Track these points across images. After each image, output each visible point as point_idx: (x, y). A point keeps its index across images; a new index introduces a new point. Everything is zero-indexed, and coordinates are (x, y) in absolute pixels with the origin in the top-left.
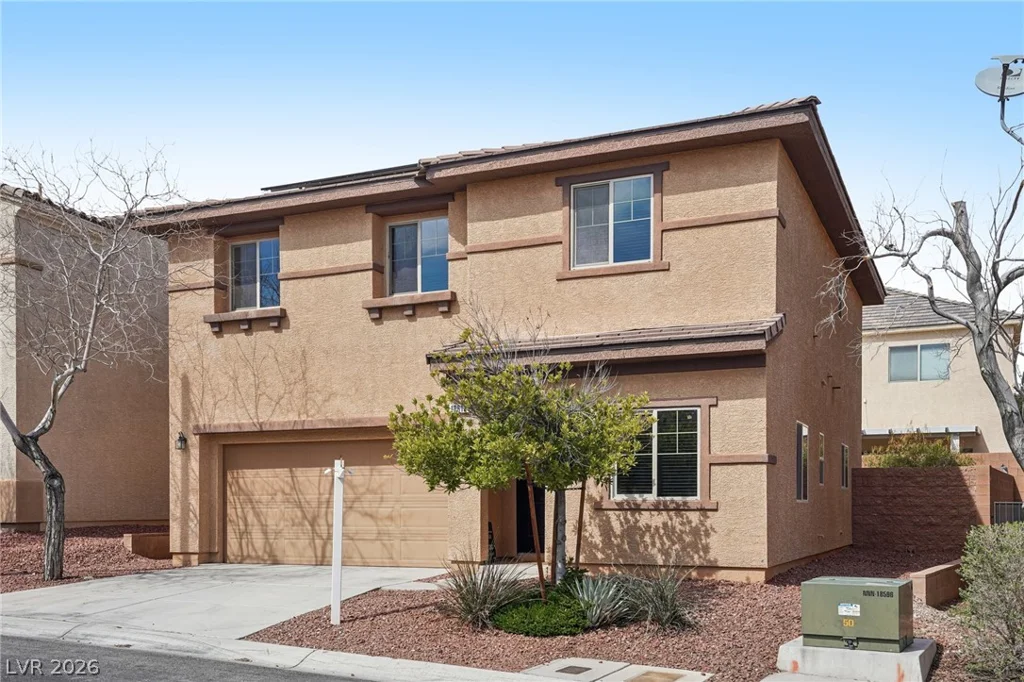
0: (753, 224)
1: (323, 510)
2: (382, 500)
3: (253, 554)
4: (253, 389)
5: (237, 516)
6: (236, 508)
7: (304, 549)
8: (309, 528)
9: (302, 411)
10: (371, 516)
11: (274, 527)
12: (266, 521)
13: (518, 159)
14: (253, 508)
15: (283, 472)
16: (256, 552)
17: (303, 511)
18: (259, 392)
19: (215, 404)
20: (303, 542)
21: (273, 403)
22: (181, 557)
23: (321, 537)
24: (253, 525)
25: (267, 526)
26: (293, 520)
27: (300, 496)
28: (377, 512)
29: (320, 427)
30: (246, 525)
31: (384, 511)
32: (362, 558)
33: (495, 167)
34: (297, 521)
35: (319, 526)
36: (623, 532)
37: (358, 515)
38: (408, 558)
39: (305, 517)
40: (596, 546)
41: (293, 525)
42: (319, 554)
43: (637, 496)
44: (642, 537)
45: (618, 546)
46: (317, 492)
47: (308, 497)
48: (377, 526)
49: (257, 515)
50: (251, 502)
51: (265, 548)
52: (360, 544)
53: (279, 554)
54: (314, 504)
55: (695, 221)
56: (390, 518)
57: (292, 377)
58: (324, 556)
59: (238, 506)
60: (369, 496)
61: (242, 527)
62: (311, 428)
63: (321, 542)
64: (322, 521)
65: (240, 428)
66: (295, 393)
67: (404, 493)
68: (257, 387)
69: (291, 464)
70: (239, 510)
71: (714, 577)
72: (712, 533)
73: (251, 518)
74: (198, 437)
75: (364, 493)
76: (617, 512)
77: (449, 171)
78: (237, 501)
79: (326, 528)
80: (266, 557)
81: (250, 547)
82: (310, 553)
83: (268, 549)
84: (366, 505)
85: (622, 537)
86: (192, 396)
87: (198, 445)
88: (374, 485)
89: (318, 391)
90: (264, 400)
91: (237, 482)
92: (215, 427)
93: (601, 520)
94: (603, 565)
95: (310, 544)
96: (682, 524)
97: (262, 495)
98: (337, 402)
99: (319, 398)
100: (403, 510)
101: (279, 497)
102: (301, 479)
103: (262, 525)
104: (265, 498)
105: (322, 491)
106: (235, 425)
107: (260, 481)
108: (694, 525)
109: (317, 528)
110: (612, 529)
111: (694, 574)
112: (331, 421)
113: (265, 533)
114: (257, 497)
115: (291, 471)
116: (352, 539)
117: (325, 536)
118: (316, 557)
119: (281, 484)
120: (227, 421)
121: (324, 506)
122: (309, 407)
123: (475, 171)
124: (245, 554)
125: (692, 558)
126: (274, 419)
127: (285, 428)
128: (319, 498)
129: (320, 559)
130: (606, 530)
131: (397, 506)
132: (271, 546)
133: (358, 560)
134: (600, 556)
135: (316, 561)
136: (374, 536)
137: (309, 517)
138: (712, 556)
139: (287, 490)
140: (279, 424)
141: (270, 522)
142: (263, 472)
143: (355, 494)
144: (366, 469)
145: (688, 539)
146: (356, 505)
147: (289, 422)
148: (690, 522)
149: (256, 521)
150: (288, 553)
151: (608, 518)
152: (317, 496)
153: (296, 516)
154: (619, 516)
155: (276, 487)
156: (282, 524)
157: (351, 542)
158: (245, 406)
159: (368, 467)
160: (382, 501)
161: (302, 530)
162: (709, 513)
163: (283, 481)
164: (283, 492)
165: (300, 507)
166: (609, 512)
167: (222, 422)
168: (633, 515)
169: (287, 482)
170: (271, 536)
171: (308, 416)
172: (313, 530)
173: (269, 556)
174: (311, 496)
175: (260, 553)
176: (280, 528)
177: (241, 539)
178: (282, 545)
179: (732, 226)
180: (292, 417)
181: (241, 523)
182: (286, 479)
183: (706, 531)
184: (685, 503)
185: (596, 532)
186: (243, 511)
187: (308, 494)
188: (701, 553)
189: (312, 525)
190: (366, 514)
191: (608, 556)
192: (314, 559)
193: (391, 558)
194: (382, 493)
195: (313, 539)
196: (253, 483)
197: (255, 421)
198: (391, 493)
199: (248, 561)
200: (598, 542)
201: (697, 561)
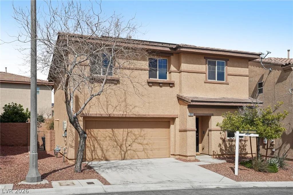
0: (244, 77)
1: (124, 142)
2: (144, 139)
3: (97, 158)
4: (106, 103)
5: (90, 145)
6: (90, 142)
7: (117, 155)
8: (119, 148)
9: (125, 111)
10: (141, 144)
11: (106, 148)
12: (102, 146)
13: (202, 51)
14: (97, 142)
15: (109, 130)
16: (98, 157)
17: (117, 143)
18: (108, 104)
19: (90, 107)
20: (117, 153)
21: (114, 108)
22: (74, 160)
23: (124, 151)
24: (97, 148)
25: (103, 148)
26: (113, 146)
27: (116, 138)
28: (143, 142)
29: (132, 116)
30: (94, 148)
31: (145, 142)
32: (138, 156)
33: (196, 51)
34: (115, 146)
35: (123, 147)
36: (229, 146)
37: (137, 144)
38: (153, 156)
39: (117, 145)
40: (223, 150)
41: (113, 147)
42: (123, 156)
43: (231, 138)
44: (233, 147)
45: (228, 150)
46: (122, 137)
47: (119, 138)
48: (143, 146)
49: (99, 144)
50: (96, 140)
51: (102, 155)
52: (137, 152)
53: (108, 157)
54: (121, 141)
55: (234, 74)
56: (147, 144)
57: (121, 100)
58: (125, 157)
59: (91, 141)
61: (93, 149)
62: (128, 116)
63: (124, 152)
64: (124, 146)
65: (101, 115)
66: (122, 105)
67: (151, 137)
68: (107, 102)
69: (112, 128)
71: (247, 156)
72: (247, 146)
73: (96, 145)
74: (82, 118)
75: (139, 137)
76: (228, 142)
77: (184, 49)
78: (90, 140)
79: (126, 148)
80: (102, 158)
81: (96, 155)
82: (120, 156)
83: (103, 156)
84: (139, 140)
85: (229, 148)
86: (80, 103)
87: (82, 120)
88: (142, 135)
89: (130, 105)
90: (110, 106)
91: (91, 133)
92: (91, 114)
93: (224, 144)
94: (225, 155)
95: (120, 154)
96: (241, 144)
97: (101, 137)
98: (137, 109)
99: (131, 108)
100: (151, 142)
101: (108, 138)
102: (116, 132)
103: (101, 148)
104: (102, 139)
105: (124, 136)
106: (99, 114)
107: (100, 133)
108: (243, 144)
109: (122, 148)
110: (227, 145)
111: (243, 155)
112: (135, 115)
113: (102, 150)
114: (99, 138)
115: (112, 130)
116: (135, 151)
117: (125, 151)
118: (122, 157)
119: (109, 134)
120: (95, 113)
121: (125, 141)
122: (127, 110)
123: (191, 51)
124: (94, 158)
125: (243, 152)
126: (114, 113)
127: (119, 116)
128: (123, 139)
129: (123, 158)
130: (226, 146)
131: (149, 141)
132: (104, 155)
133: (137, 157)
134: (224, 152)
135: (122, 159)
136: (142, 150)
137: (119, 145)
138: (247, 151)
139: (111, 136)
140: (116, 115)
141: (104, 147)
142: (101, 130)
143: (135, 137)
144: (139, 130)
145: (242, 147)
146: (136, 140)
147: (121, 114)
148: (242, 144)
149: (98, 147)
150: (111, 156)
151: (226, 143)
153: (115, 145)
154: (228, 143)
155: (107, 135)
156: (109, 147)
157: (134, 152)
158: (102, 108)
159: (140, 129)
161: (117, 149)
162: (246, 142)
163: (109, 133)
164: (109, 137)
165: (116, 141)
166: (226, 142)
167: (93, 113)
168: (231, 142)
169: (111, 134)
170: (105, 152)
171: (127, 113)
172: (121, 149)
173: (104, 158)
174: (120, 138)
175: (100, 157)
176: (108, 148)
177: (92, 153)
178: (108, 154)
179: (241, 77)
180: (121, 113)
181: (92, 147)
182: (110, 132)
183: (245, 145)
184: (242, 139)
185: (224, 147)
186: (93, 143)
187: (119, 137)
188: (245, 151)
189: (120, 147)
190: (139, 143)
191: (226, 152)
192: (121, 158)
193: (147, 156)
194: (145, 137)
195: (121, 152)
196: (97, 134)
197: (107, 113)
198: (147, 137)
199: (95, 160)
200: (224, 149)
201: (244, 152)
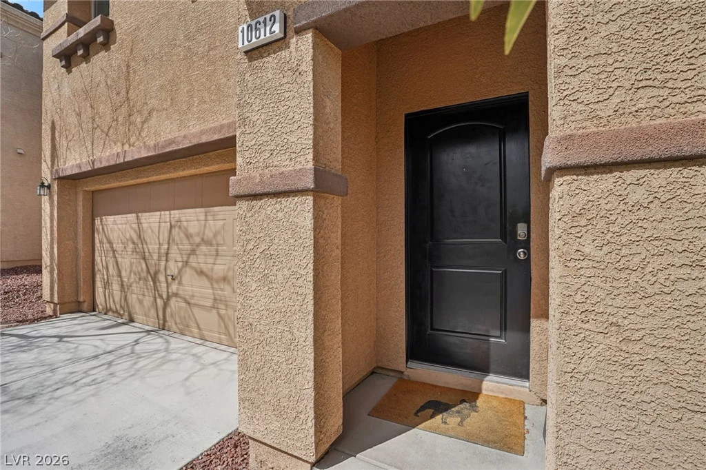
1: (163, 263)
5: (102, 265)
6: (101, 257)
7: (149, 309)
8: (152, 283)
9: (125, 140)
10: (207, 276)
11: (127, 279)
12: (121, 272)
14: (114, 257)
15: (132, 218)
16: (115, 305)
17: (147, 265)
18: (94, 125)
20: (148, 300)
21: (103, 135)
23: (162, 298)
24: (112, 276)
26: (138, 274)
27: (144, 246)
28: (212, 270)
30: (108, 275)
31: (220, 269)
32: (199, 328)
34: (142, 276)
35: (159, 282)
37: (194, 273)
39: (148, 271)
41: (140, 279)
46: (157, 242)
47: (150, 247)
48: (213, 288)
52: (196, 310)
54: (155, 257)
56: (225, 279)
58: (165, 318)
59: (103, 254)
60: (204, 248)
61: (106, 277)
63: (162, 303)
64: (162, 278)
65: (80, 168)
68: (93, 120)
69: (137, 209)
70: (104, 258)
73: (112, 267)
74: (57, 182)
75: (199, 244)
78: (102, 248)
79: (166, 285)
81: (111, 300)
83: (123, 302)
84: (201, 260)
87: (57, 191)
88: (209, 234)
89: (138, 111)
92: (65, 170)
95: (153, 304)
97: (118, 243)
101: (130, 246)
102: (145, 226)
104: (120, 247)
105: (161, 242)
106: (77, 166)
107: (116, 229)
109: (158, 284)
112: (147, 147)
115: (138, 217)
116: (189, 303)
117: (165, 296)
118: (158, 318)
119: (131, 232)
120: (73, 162)
121: (164, 259)
124: (108, 305)
126: (103, 154)
127: (110, 163)
128: (159, 249)
129: (161, 322)
133: (195, 330)
135: (159, 325)
136: (211, 303)
137: (152, 272)
139: (135, 238)
140: (105, 159)
141: (124, 273)
142: (119, 219)
143: (190, 244)
146: (191, 259)
147: (113, 155)
149: (115, 271)
150: (137, 310)
152: (158, 246)
153: (142, 270)
155: (128, 235)
156: (132, 277)
157: (187, 306)
158: (85, 143)
160: (217, 255)
161: (146, 286)
163: (132, 228)
164: (132, 241)
165: (145, 259)
167: (70, 164)
169: (135, 230)
172: (155, 287)
173: (124, 311)
174: (153, 246)
175: (118, 307)
176: (131, 281)
177: (105, 289)
180: (116, 149)
181: (105, 273)
182: (134, 226)
186: (106, 260)
187: (150, 243)
189: (154, 281)
190: (201, 273)
194: (217, 244)
195: (155, 298)
196: (112, 230)
197: (90, 159)
198: (225, 245)
199: (111, 314)
